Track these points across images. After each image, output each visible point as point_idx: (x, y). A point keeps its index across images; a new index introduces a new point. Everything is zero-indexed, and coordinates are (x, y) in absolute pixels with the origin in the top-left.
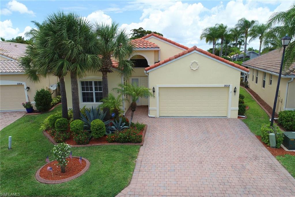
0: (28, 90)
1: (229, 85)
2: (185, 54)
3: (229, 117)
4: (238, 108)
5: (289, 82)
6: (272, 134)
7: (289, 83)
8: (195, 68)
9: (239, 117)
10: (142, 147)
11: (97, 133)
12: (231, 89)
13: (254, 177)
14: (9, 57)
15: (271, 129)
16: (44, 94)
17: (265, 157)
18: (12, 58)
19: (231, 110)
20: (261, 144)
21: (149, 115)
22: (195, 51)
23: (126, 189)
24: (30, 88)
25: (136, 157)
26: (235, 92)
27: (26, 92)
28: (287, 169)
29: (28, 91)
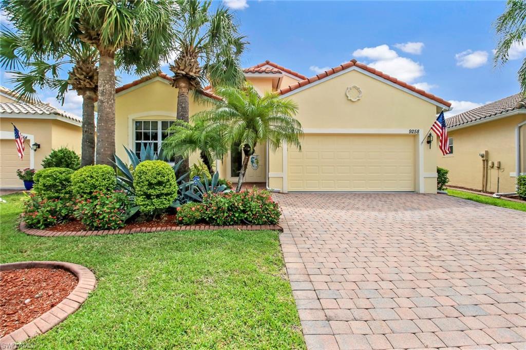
0: (35, 148)
1: (418, 131)
2: (338, 71)
3: (421, 192)
4: (436, 174)
5: (519, 125)
7: (520, 127)
8: (356, 98)
10: (282, 235)
11: (148, 196)
12: (422, 137)
16: (64, 154)
19: (425, 177)
21: (267, 188)
22: (354, 68)
24: (41, 146)
26: (429, 142)
27: (32, 152)
29: (35, 150)
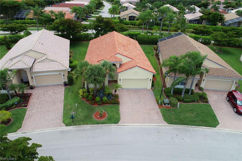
1: (149, 78)
2: (133, 67)
3: (148, 88)
4: (151, 86)
6: (160, 101)
9: (151, 88)
10: (120, 106)
12: (149, 80)
13: (152, 116)
14: (52, 60)
15: (160, 99)
17: (157, 109)
18: (53, 60)
19: (149, 86)
20: (156, 103)
22: (137, 67)
23: (120, 121)
25: (119, 110)
27: (63, 76)
28: (161, 113)
